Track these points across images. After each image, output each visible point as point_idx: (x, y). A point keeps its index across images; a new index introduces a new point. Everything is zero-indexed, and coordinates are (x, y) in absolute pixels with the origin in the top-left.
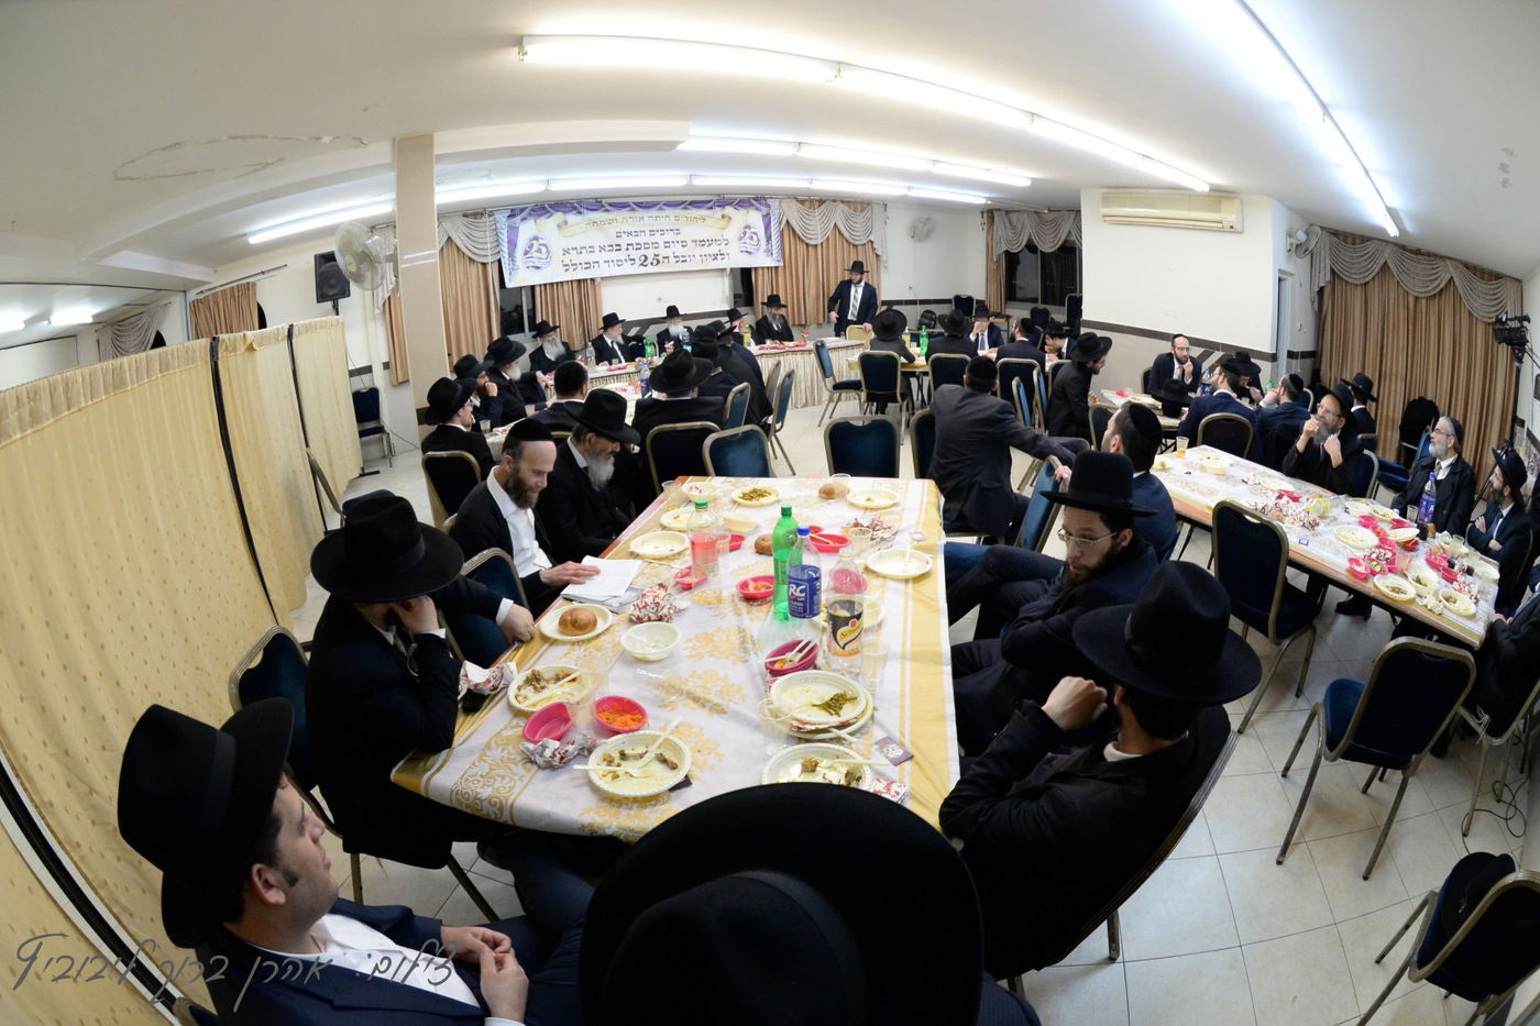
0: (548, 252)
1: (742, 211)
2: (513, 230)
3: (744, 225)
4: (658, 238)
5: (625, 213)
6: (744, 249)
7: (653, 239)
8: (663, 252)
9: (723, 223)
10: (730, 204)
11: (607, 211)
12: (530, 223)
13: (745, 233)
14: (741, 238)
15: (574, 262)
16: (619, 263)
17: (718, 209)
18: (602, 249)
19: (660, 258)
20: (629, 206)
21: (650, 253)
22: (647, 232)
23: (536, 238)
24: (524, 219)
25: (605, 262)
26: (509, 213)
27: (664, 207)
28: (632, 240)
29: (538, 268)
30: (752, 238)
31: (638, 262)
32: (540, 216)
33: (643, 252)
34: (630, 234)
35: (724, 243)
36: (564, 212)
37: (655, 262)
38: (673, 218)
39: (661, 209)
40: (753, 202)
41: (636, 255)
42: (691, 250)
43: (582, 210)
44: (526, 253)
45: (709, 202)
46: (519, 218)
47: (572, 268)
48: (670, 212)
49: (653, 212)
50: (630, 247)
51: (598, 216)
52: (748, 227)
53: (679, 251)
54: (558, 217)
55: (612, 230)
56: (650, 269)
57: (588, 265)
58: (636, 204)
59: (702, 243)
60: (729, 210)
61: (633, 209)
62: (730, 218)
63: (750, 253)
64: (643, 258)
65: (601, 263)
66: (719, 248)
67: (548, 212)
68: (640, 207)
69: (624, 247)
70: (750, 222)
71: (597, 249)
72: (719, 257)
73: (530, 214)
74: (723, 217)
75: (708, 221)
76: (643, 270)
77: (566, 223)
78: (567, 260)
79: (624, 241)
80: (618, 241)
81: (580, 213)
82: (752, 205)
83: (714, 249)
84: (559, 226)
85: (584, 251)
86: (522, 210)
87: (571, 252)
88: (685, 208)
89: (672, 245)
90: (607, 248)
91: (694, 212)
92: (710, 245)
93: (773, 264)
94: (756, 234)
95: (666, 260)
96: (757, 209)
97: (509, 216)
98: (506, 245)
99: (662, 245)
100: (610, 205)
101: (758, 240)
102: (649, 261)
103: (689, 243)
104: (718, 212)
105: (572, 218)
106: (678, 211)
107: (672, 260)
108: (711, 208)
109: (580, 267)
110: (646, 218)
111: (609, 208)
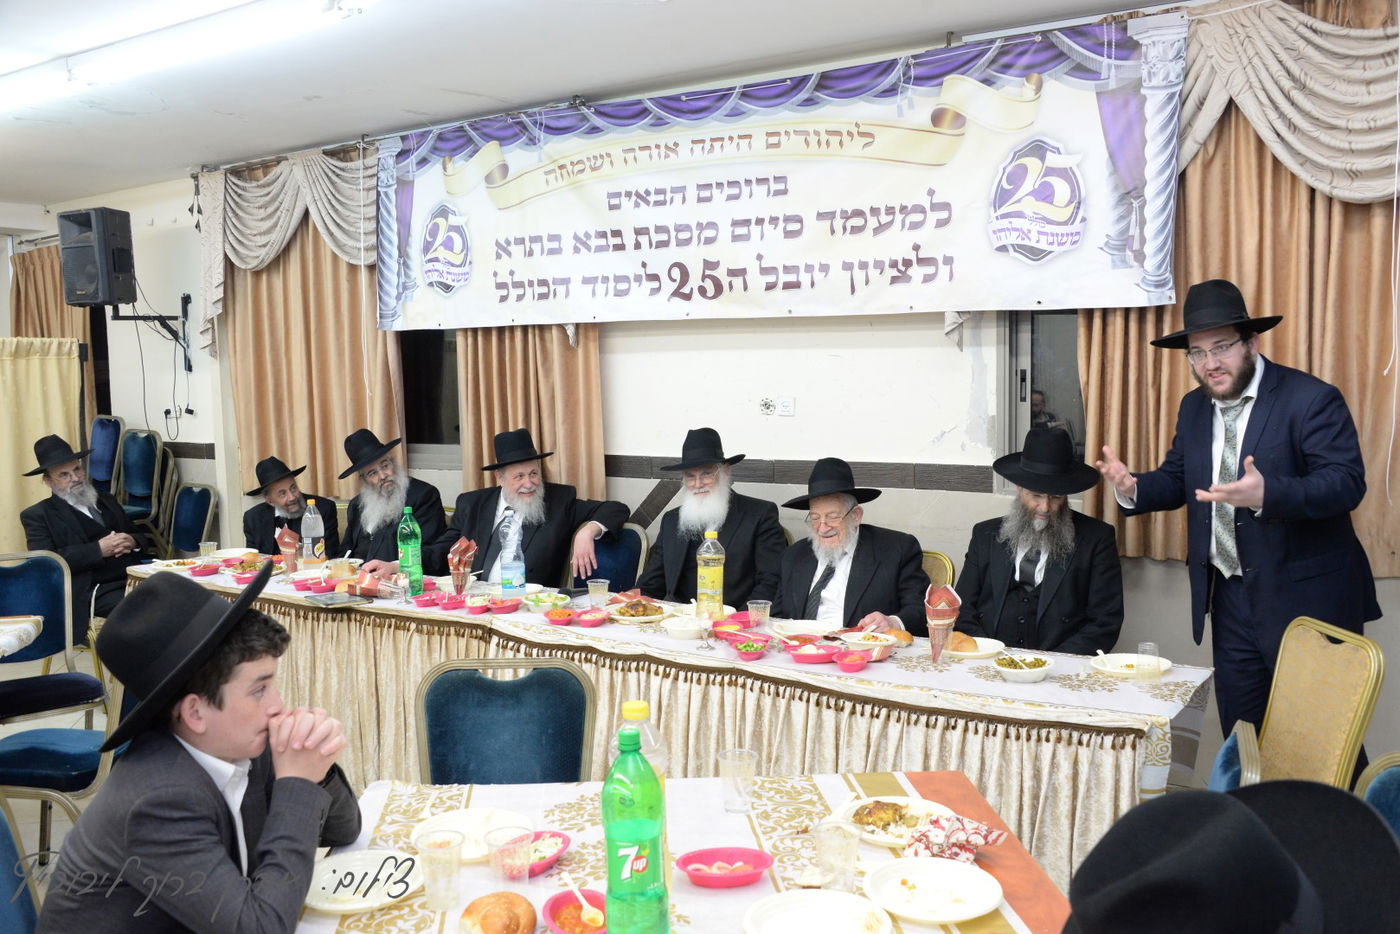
0: (466, 247)
1: (1013, 86)
2: (405, 186)
3: (1021, 139)
4: (721, 211)
5: (637, 134)
6: (1012, 239)
7: (705, 214)
8: (728, 254)
9: (937, 143)
10: (962, 66)
11: (595, 130)
12: (434, 169)
13: (1017, 176)
14: (1002, 197)
15: (516, 278)
16: (621, 285)
17: (914, 93)
18: (581, 243)
19: (720, 273)
20: (645, 112)
21: (693, 257)
22: (692, 193)
23: (443, 212)
24: (423, 162)
25: (586, 281)
26: (399, 146)
27: (746, 105)
28: (649, 216)
29: (447, 288)
30: (1044, 194)
31: (669, 287)
32: (454, 151)
33: (674, 253)
34: (642, 197)
35: (933, 217)
36: (503, 141)
37: (709, 286)
38: (760, 141)
39: (736, 113)
40: (1067, 43)
41: (660, 261)
42: (817, 245)
43: (537, 132)
44: (427, 248)
45: (891, 65)
46: (413, 158)
47: (514, 293)
48: (761, 120)
49: (712, 126)
50: (643, 240)
51: (571, 146)
52: (1038, 149)
53: (777, 249)
54: (490, 153)
55: (598, 186)
56: (699, 308)
57: (545, 289)
58: (661, 103)
59: (853, 220)
60: (960, 90)
61: (659, 123)
62: (959, 119)
63: (1035, 254)
64: (676, 273)
65: (576, 285)
66: (916, 236)
67: (470, 140)
68: (679, 112)
69: (629, 239)
70: (1042, 130)
71: (568, 243)
72: (917, 272)
73: (434, 150)
74: (937, 118)
75: (883, 138)
76: (678, 310)
77: (505, 168)
78: (504, 266)
79: (630, 217)
80: (612, 221)
81: (532, 141)
82: (1061, 56)
83: (896, 244)
84: (488, 179)
85: (536, 247)
86: (424, 135)
87: (513, 248)
88: (809, 102)
89: (755, 229)
90: (594, 242)
91: (837, 113)
92: (880, 229)
93: (1140, 299)
94: (1065, 174)
95: (738, 282)
96: (1082, 71)
97: (403, 154)
98: (395, 226)
99: (725, 231)
100: (599, 113)
101: (1077, 201)
102: (694, 282)
103: (810, 220)
104: (919, 103)
105: (517, 156)
106: (785, 116)
107: (757, 281)
108: (891, 91)
109: (529, 290)
110: (684, 148)
111: (598, 121)
